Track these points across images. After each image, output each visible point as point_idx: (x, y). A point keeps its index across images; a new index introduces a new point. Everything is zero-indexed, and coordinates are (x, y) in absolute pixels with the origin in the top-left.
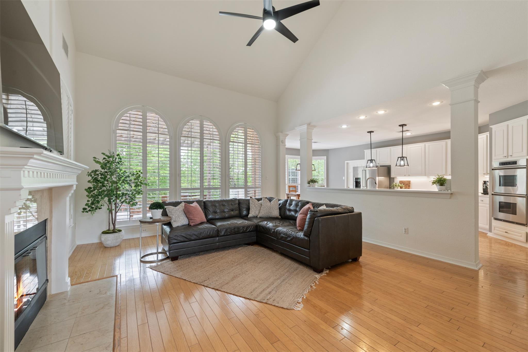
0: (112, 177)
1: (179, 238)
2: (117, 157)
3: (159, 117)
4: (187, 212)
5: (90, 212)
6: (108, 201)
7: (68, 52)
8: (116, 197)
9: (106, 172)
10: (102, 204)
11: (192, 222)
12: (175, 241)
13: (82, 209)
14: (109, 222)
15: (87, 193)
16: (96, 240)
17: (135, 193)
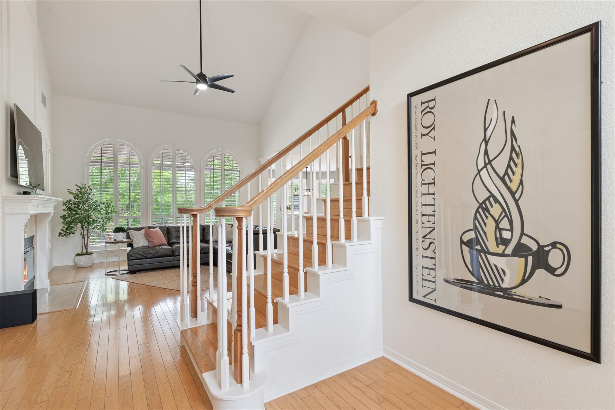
0: (85, 206)
1: (136, 256)
2: (89, 189)
3: (130, 148)
4: (147, 236)
5: (64, 236)
6: (81, 227)
7: (46, 102)
8: (88, 223)
9: (79, 202)
10: (76, 230)
11: (151, 244)
12: (133, 258)
13: (58, 234)
14: (82, 245)
15: (62, 220)
16: (70, 263)
17: (106, 220)
